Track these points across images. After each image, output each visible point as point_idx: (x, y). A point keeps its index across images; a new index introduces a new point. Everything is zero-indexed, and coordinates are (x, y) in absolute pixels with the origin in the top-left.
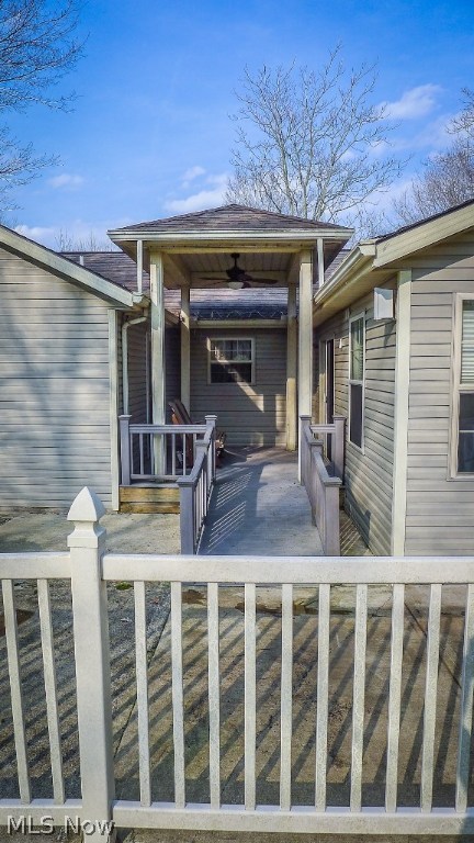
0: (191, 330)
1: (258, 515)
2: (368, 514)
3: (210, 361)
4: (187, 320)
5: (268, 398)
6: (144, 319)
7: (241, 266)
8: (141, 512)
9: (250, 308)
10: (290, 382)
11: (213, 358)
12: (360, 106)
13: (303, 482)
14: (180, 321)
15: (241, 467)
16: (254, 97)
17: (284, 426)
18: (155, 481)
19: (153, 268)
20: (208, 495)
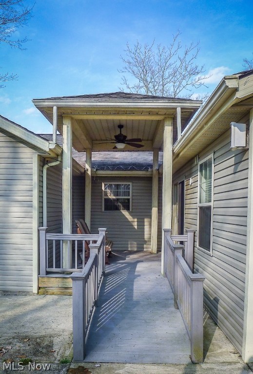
0: (92, 177)
1: (135, 299)
2: (217, 300)
3: (104, 197)
4: (89, 169)
5: (140, 220)
6: (58, 163)
7: (124, 132)
8: (53, 294)
9: (129, 164)
10: (155, 210)
11: (106, 194)
12: (190, 66)
13: (166, 275)
14: (85, 171)
15: (123, 263)
16: (131, 61)
17: (150, 238)
18: (63, 273)
19: (65, 128)
20: (98, 287)
